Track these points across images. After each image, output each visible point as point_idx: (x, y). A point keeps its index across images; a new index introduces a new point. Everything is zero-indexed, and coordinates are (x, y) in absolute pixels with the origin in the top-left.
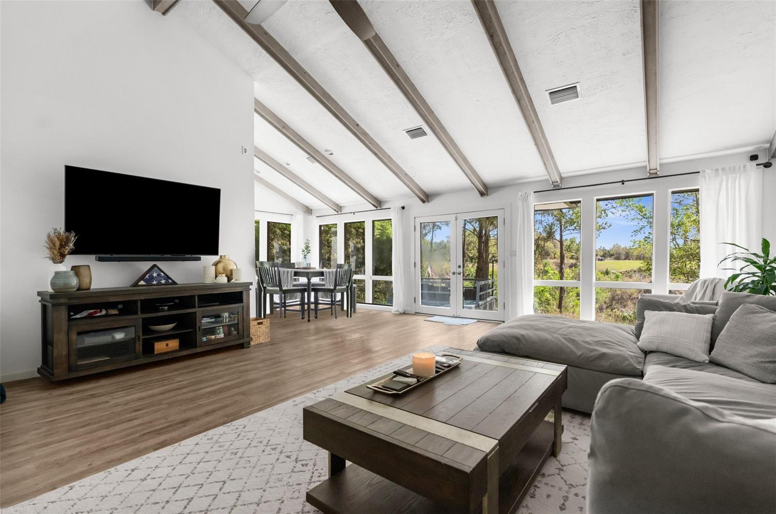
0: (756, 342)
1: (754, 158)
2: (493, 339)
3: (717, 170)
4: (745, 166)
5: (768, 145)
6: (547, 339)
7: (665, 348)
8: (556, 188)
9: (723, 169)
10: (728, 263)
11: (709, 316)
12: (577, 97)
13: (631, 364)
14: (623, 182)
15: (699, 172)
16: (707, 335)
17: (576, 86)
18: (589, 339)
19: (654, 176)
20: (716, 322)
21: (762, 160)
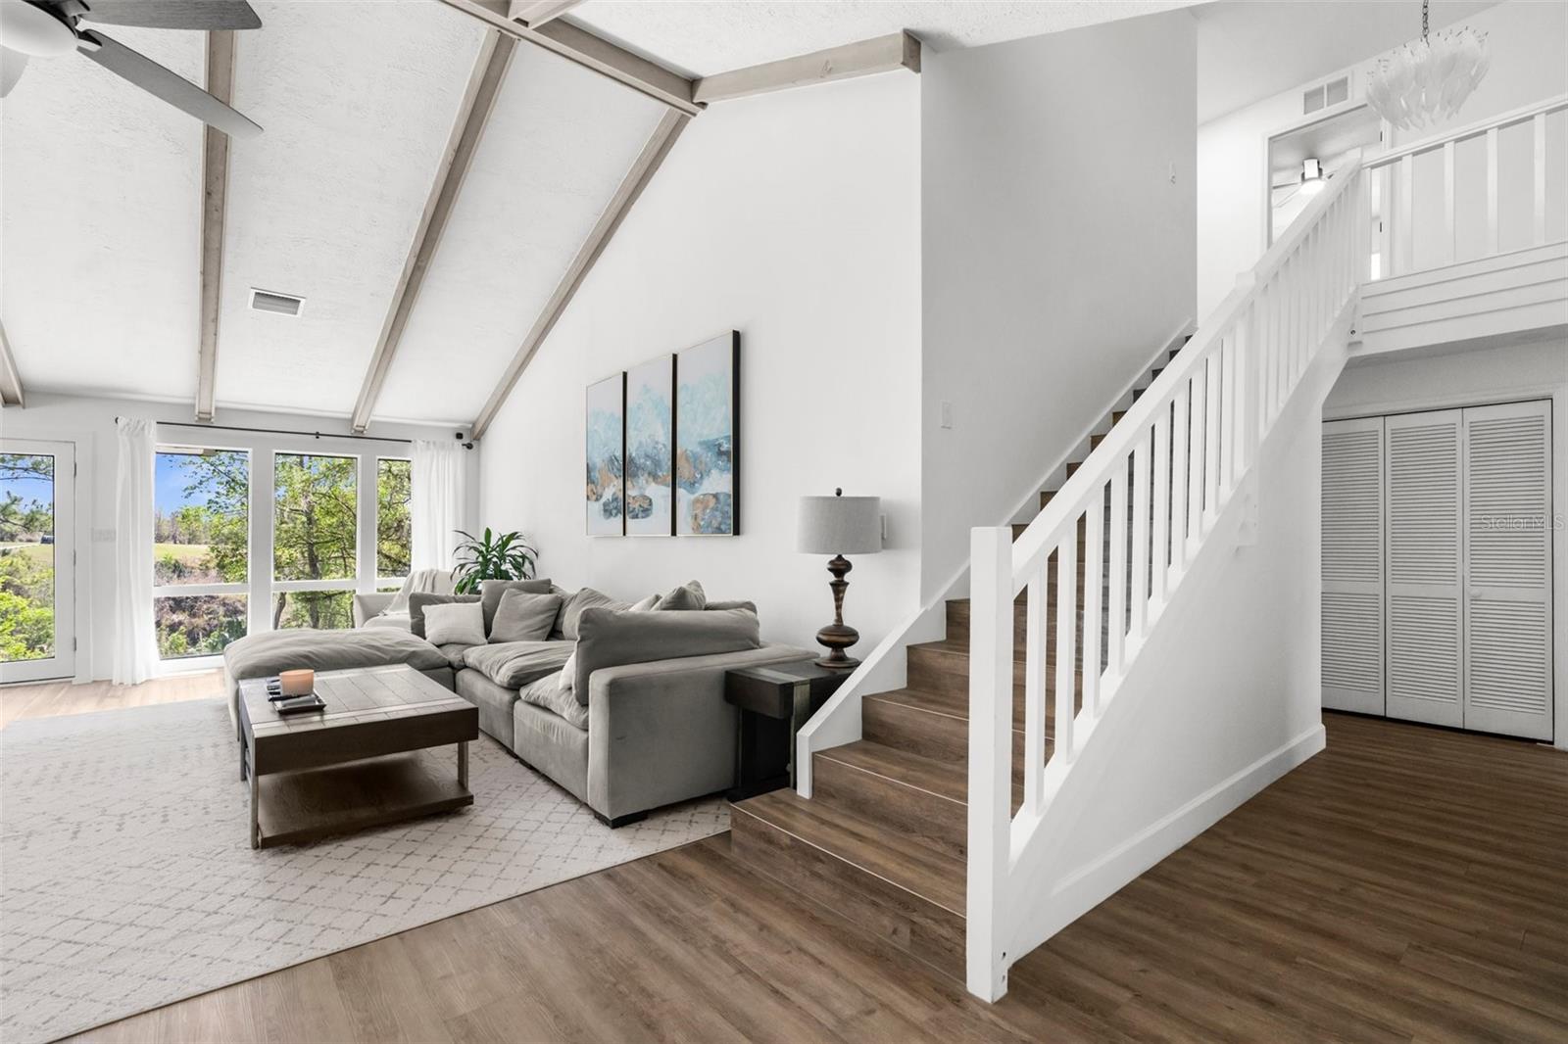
0: (523, 617)
1: (459, 436)
2: (269, 664)
3: (428, 442)
4: (453, 444)
5: (471, 426)
6: (344, 650)
7: (454, 638)
8: (204, 423)
9: (434, 443)
10: (461, 553)
11: (479, 604)
12: (296, 313)
13: (440, 657)
14: (317, 435)
15: (410, 441)
16: (481, 621)
17: (299, 301)
18: (388, 642)
19: (359, 435)
20: (486, 609)
21: (466, 440)
